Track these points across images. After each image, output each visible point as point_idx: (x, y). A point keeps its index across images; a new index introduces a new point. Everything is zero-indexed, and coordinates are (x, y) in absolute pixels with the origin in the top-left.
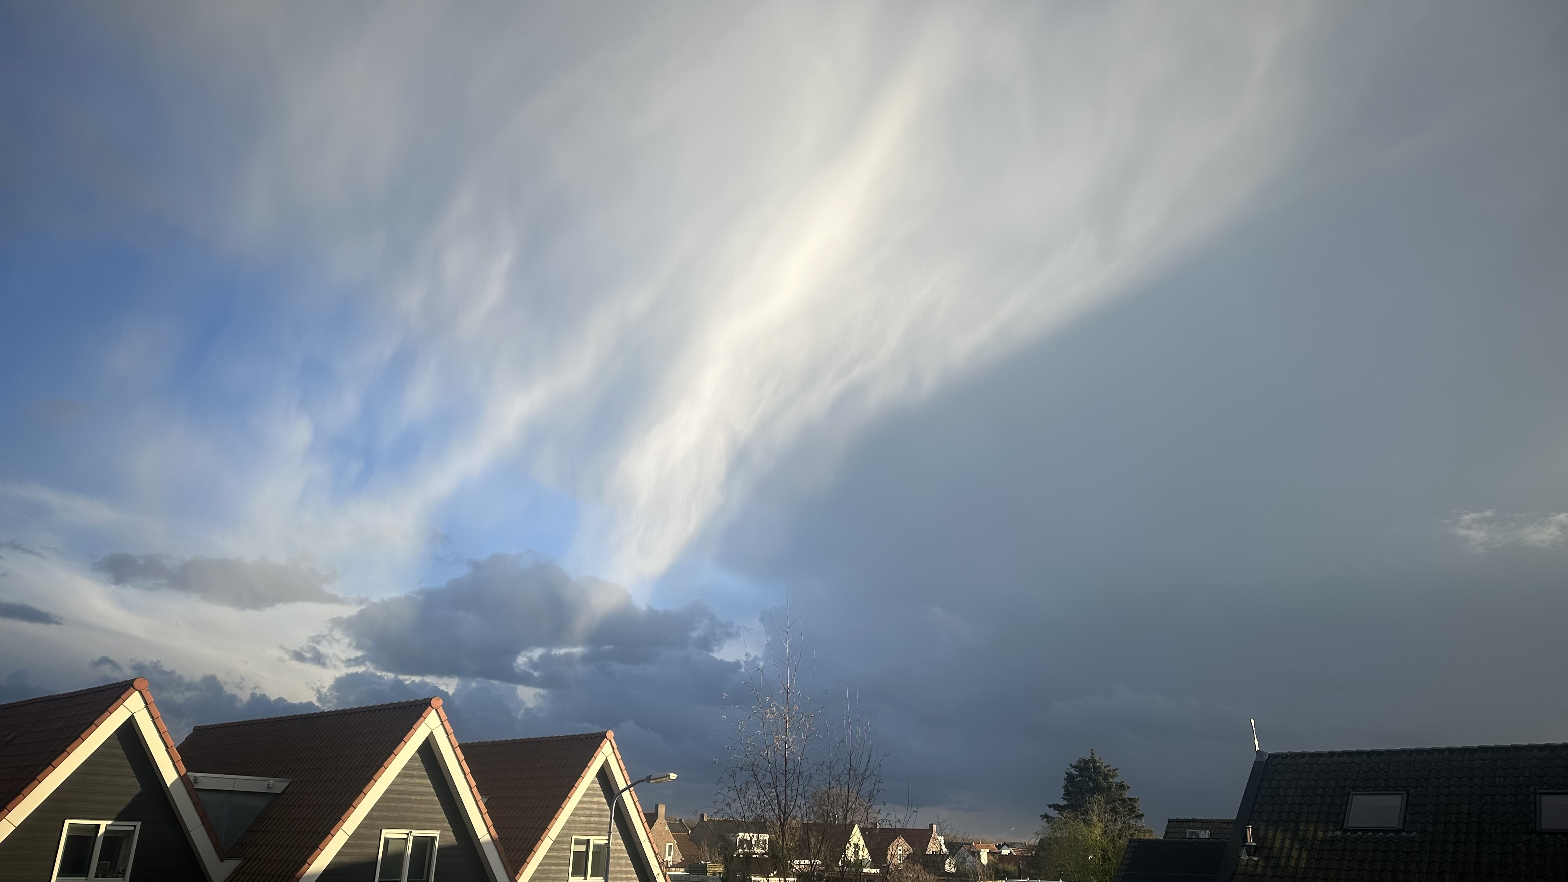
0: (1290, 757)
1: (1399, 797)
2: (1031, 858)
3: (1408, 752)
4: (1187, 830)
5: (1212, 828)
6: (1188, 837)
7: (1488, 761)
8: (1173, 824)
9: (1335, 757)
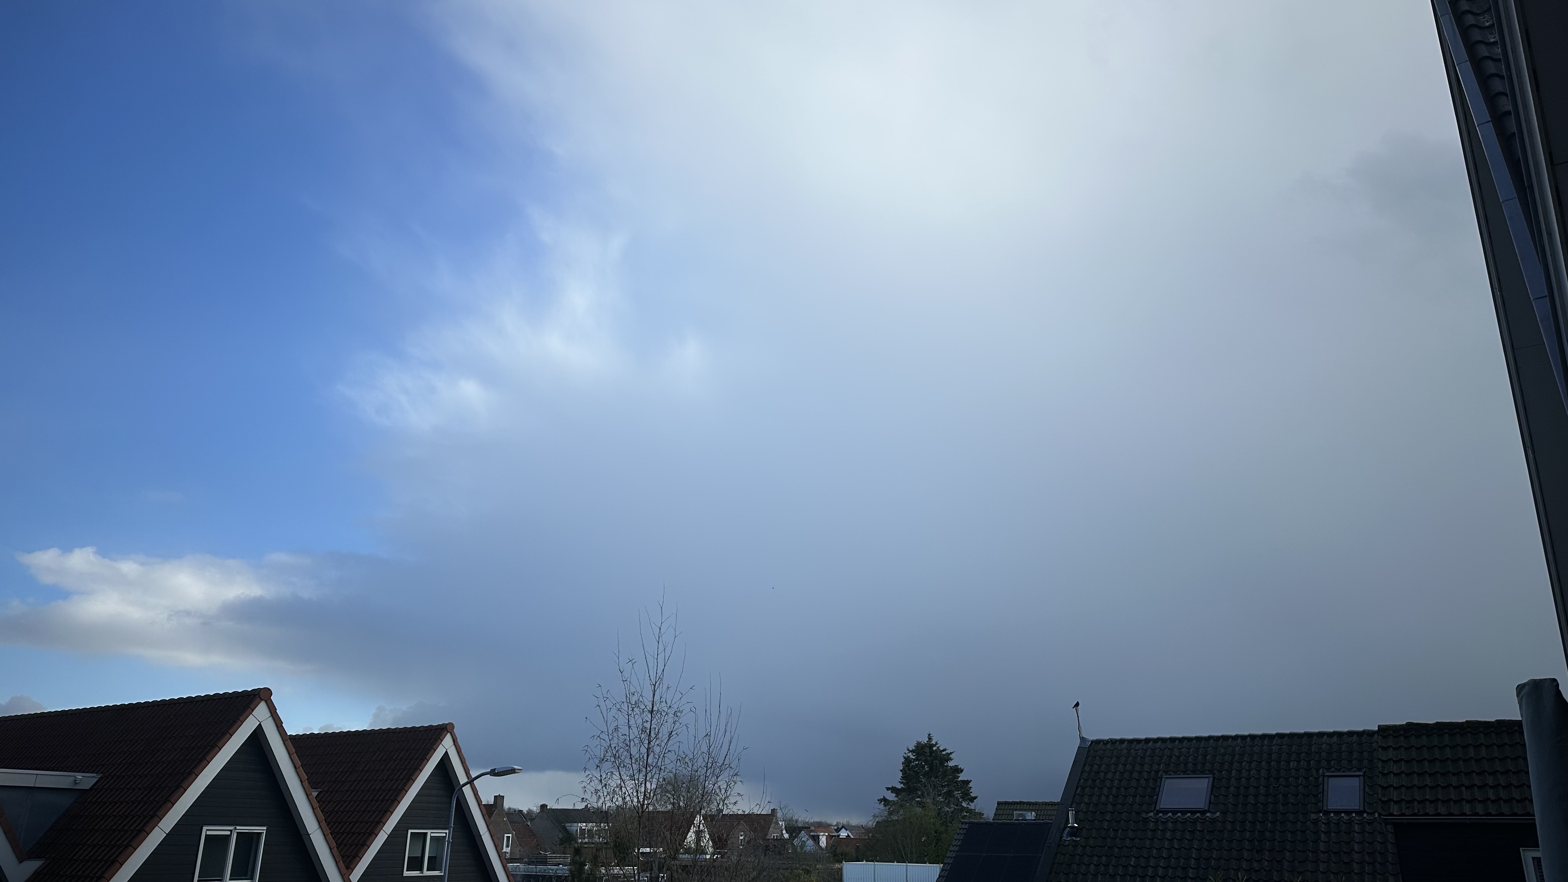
0: (1110, 743)
1: (1207, 780)
2: (867, 841)
3: (1215, 738)
4: (1015, 812)
5: (1038, 810)
6: (1015, 818)
7: (1284, 747)
8: (1002, 805)
9: (1151, 743)
